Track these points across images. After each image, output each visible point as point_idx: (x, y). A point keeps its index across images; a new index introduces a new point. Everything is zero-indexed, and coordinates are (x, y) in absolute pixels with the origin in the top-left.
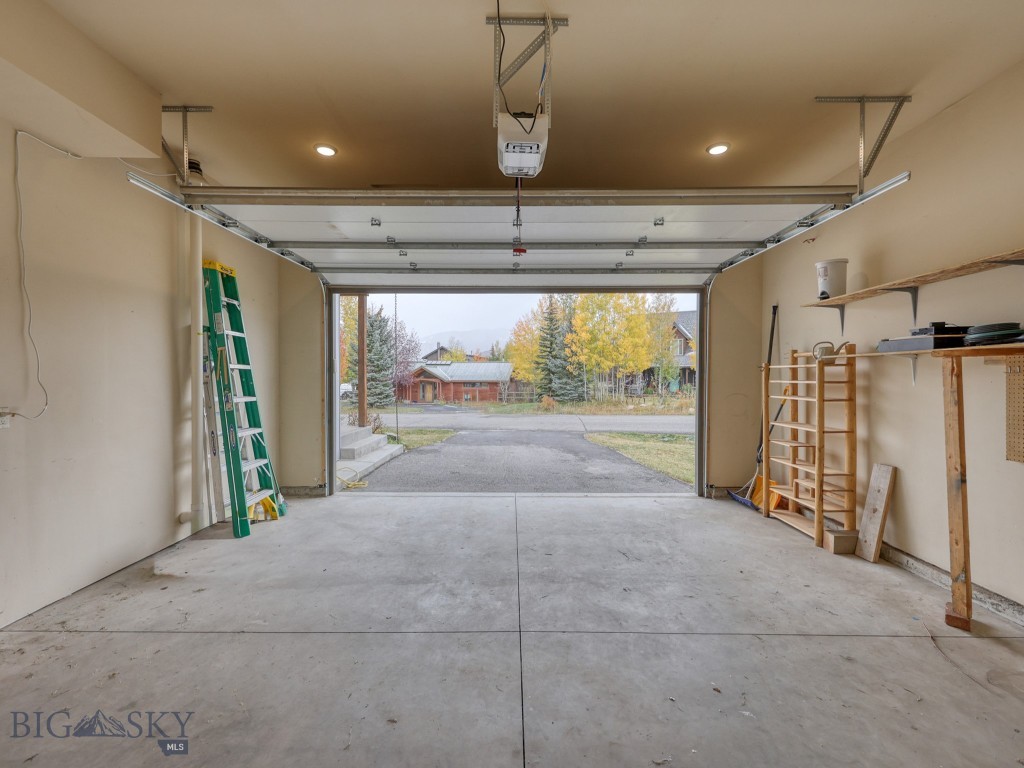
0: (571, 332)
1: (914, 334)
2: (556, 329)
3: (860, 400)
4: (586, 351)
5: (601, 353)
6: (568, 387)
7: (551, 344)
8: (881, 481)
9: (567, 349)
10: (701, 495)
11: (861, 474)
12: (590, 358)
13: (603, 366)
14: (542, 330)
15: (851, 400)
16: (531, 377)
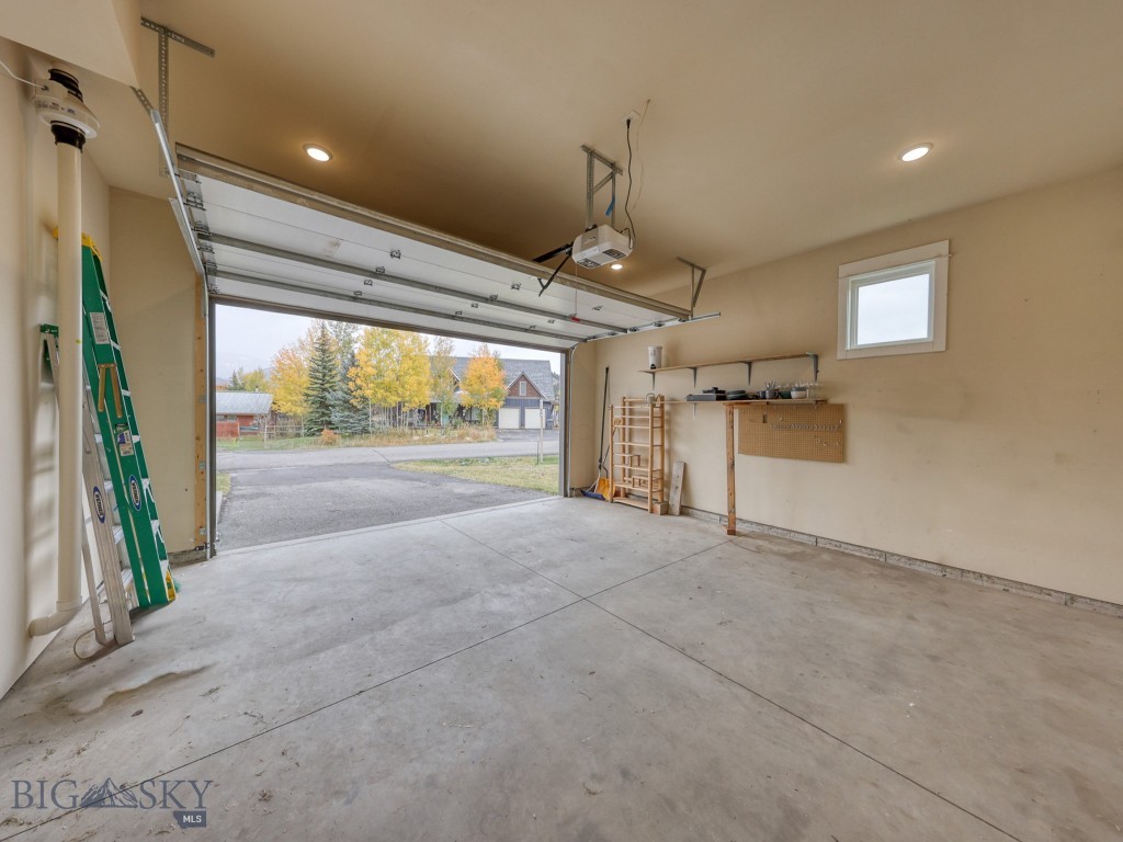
0: (353, 365)
1: (705, 392)
2: (330, 361)
3: (666, 427)
4: (371, 385)
5: (388, 389)
6: (351, 420)
7: (324, 376)
8: (677, 471)
9: (351, 383)
10: (566, 495)
11: (666, 470)
12: (375, 394)
13: (388, 400)
14: (313, 360)
15: (662, 427)
16: (299, 410)
